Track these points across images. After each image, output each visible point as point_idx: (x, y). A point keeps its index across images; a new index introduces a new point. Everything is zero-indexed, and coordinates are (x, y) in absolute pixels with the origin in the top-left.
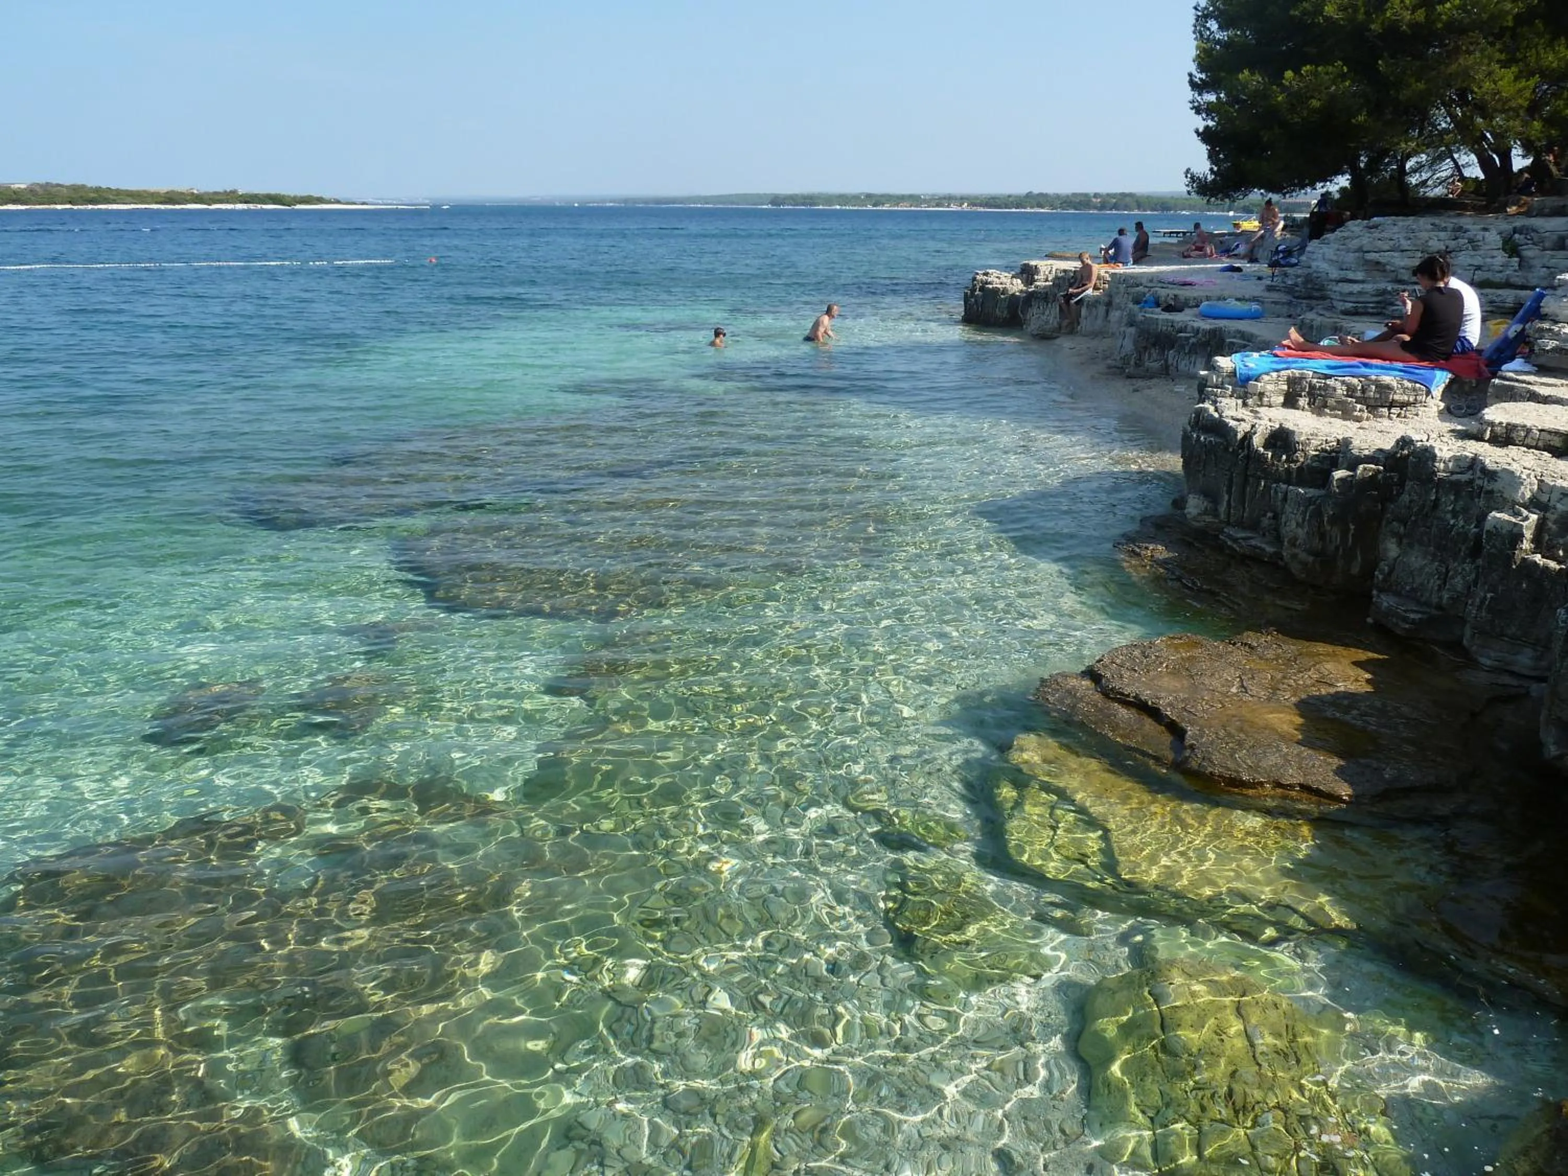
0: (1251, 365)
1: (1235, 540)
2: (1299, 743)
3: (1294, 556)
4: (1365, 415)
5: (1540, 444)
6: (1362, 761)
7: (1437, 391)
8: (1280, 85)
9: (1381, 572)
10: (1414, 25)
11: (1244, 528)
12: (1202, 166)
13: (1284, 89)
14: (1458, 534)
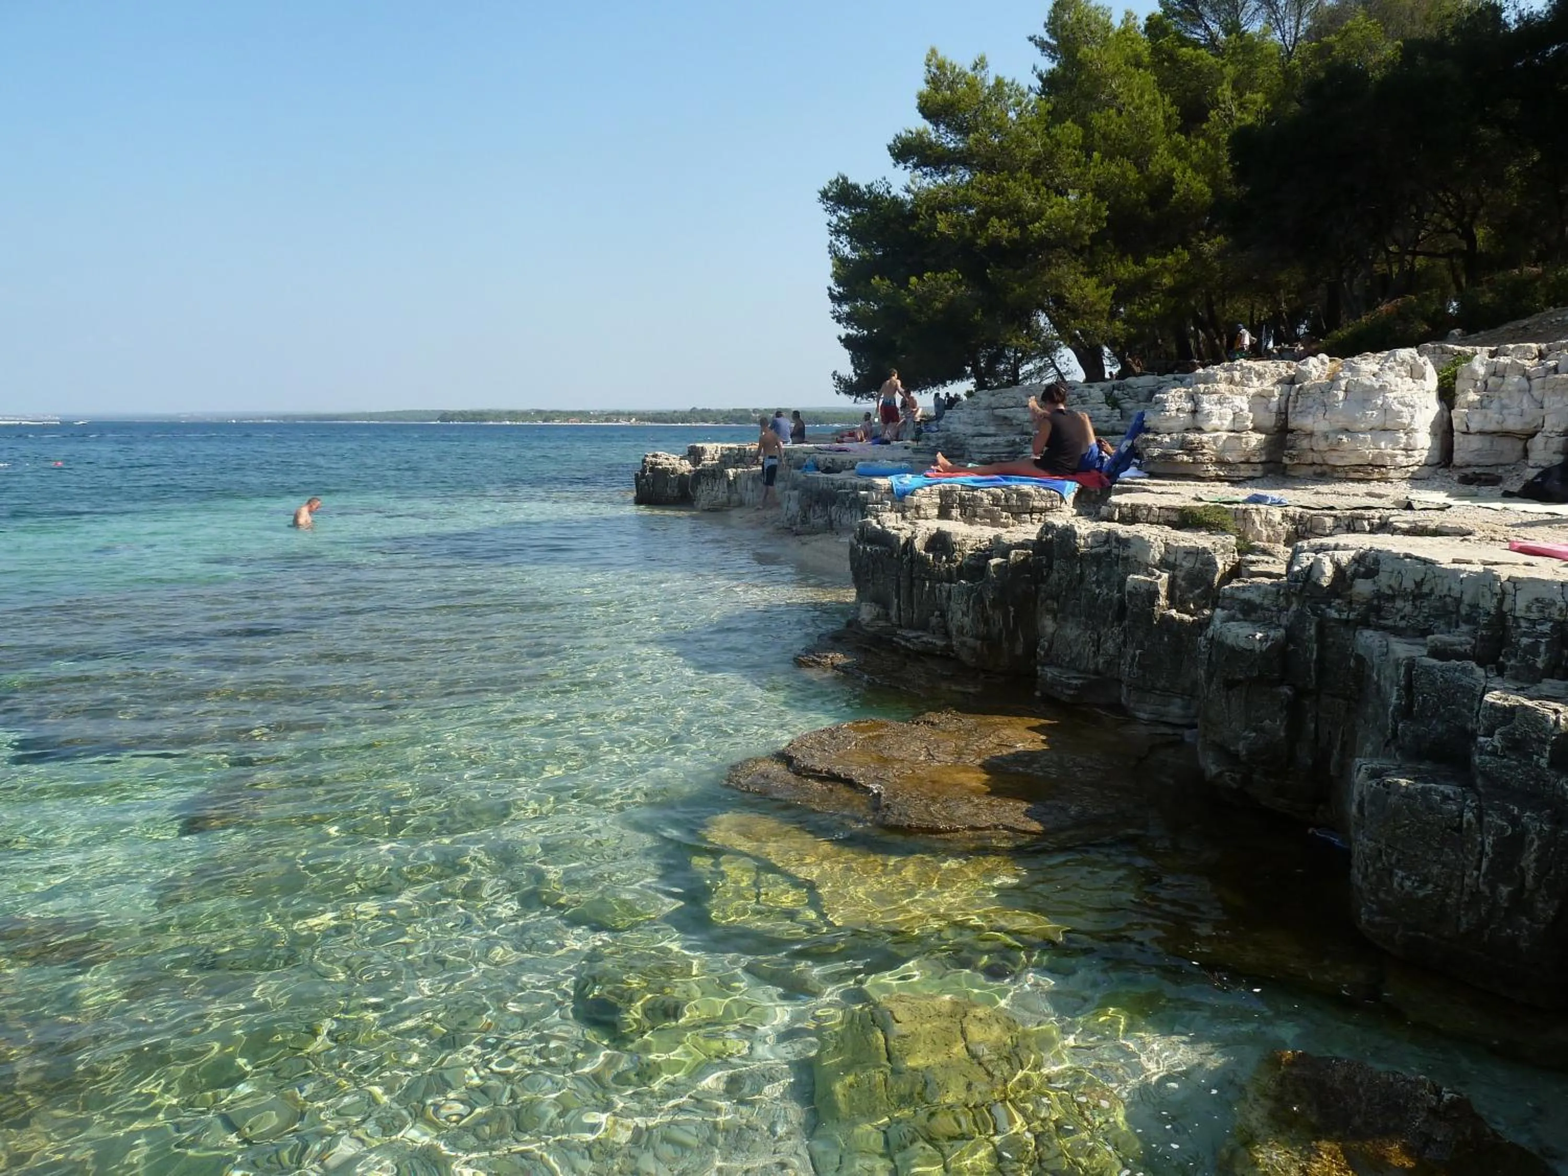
0: (906, 482)
1: (908, 640)
2: (988, 794)
3: (963, 644)
4: (1011, 521)
5: (1161, 520)
6: (1048, 802)
7: (1070, 497)
8: (908, 289)
9: (1042, 648)
10: (1012, 242)
11: (915, 629)
12: (847, 370)
13: (911, 292)
14: (1104, 601)
